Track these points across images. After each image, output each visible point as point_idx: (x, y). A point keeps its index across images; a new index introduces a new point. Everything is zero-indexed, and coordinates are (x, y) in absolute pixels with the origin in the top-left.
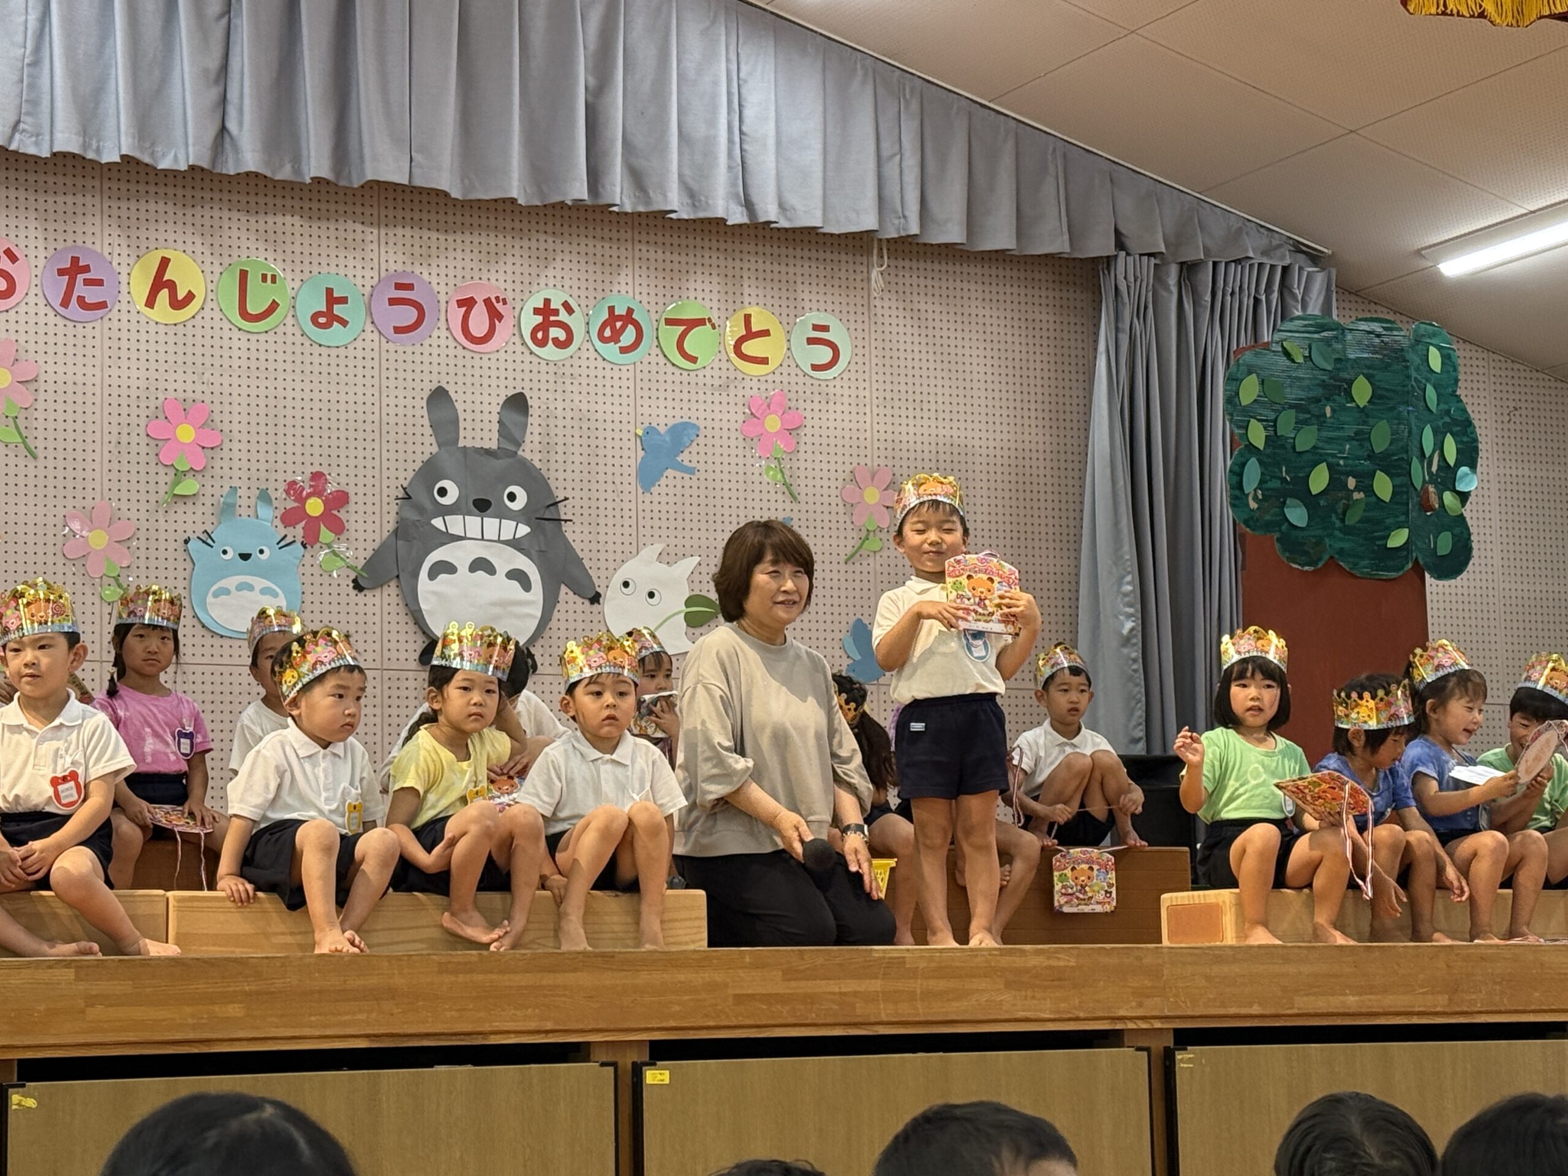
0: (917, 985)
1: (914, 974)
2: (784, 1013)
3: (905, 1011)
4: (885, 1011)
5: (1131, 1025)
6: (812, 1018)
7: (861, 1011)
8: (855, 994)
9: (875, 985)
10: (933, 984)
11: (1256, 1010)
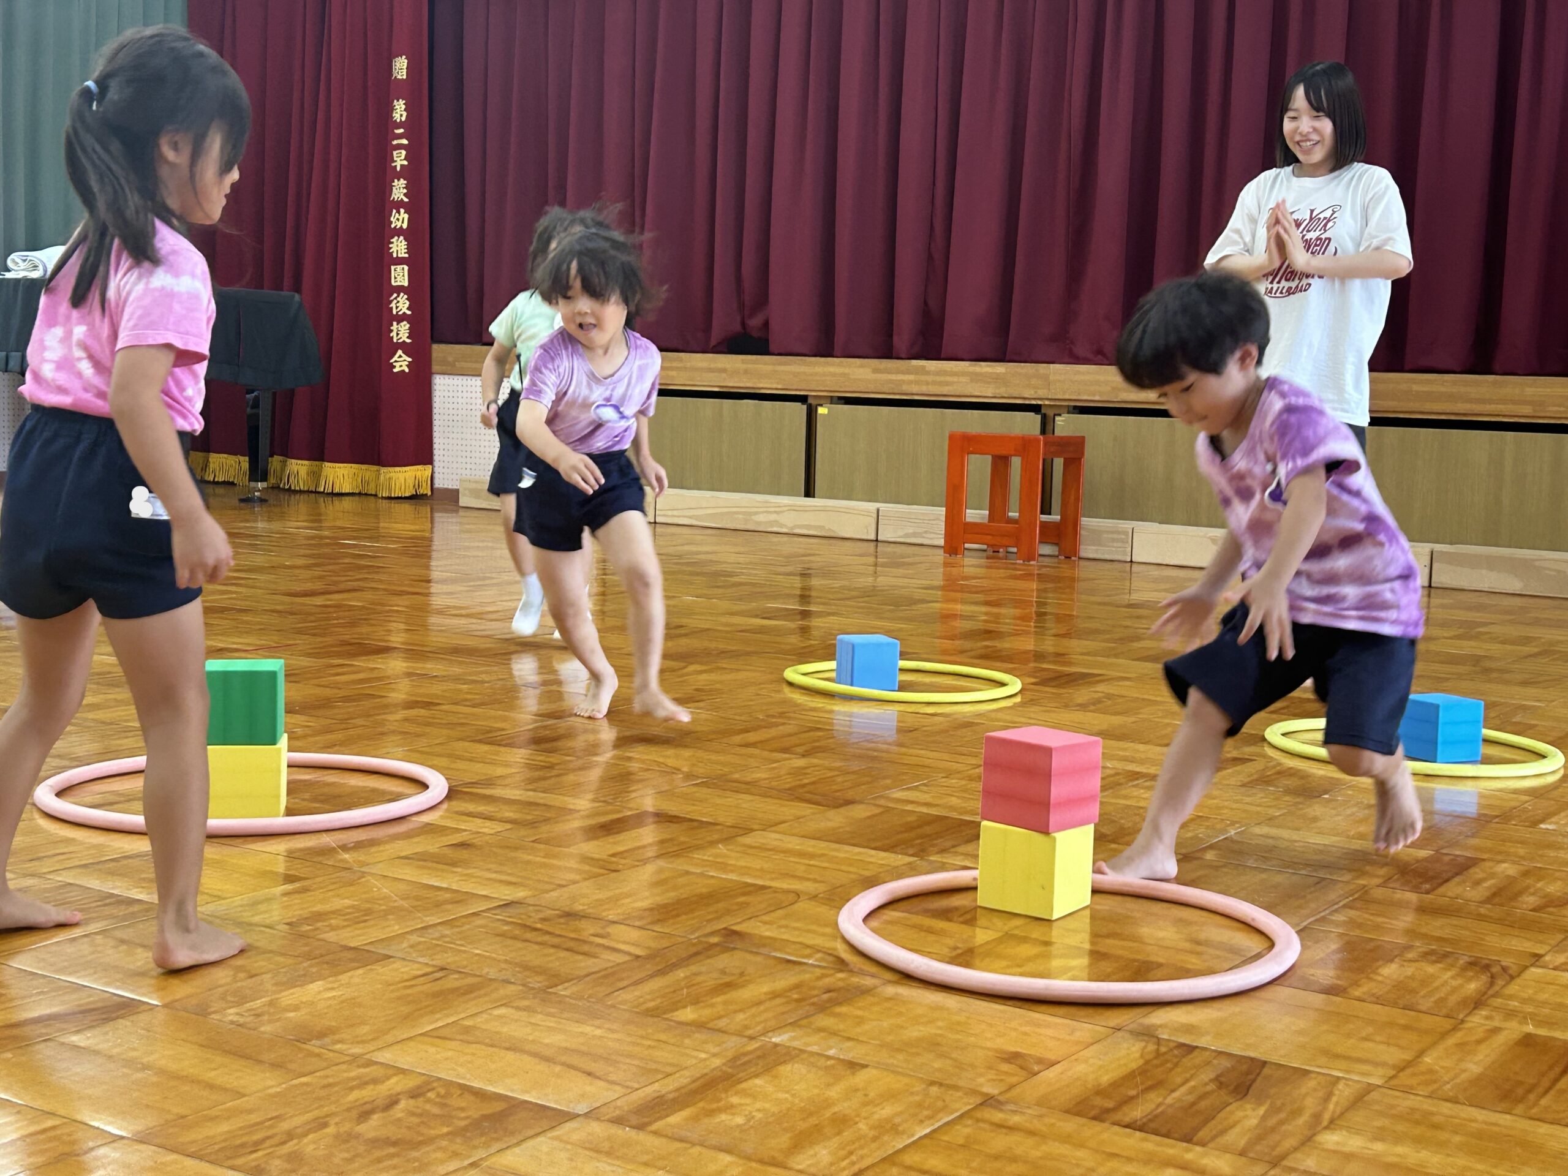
0: (930, 378)
1: (928, 373)
2: (872, 388)
3: (924, 389)
4: (915, 389)
5: (1047, 403)
6: (884, 390)
7: (905, 388)
8: (903, 381)
9: (911, 377)
10: (938, 379)
11: (1097, 398)
